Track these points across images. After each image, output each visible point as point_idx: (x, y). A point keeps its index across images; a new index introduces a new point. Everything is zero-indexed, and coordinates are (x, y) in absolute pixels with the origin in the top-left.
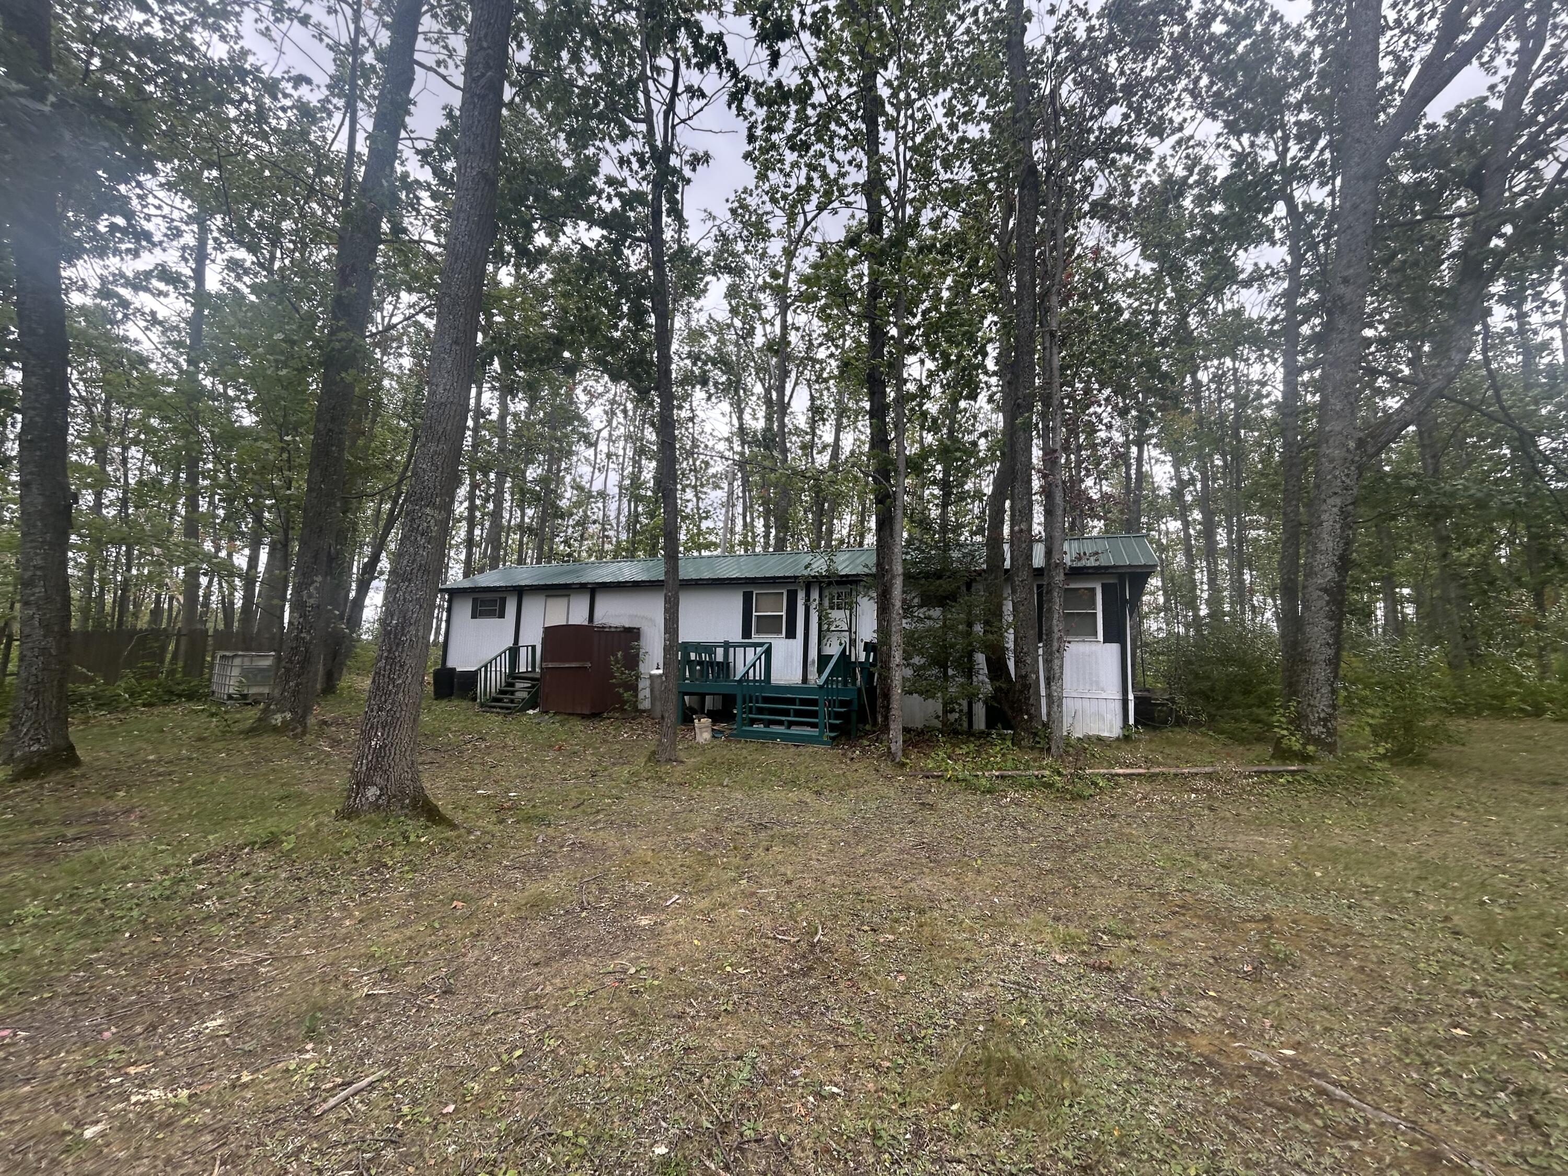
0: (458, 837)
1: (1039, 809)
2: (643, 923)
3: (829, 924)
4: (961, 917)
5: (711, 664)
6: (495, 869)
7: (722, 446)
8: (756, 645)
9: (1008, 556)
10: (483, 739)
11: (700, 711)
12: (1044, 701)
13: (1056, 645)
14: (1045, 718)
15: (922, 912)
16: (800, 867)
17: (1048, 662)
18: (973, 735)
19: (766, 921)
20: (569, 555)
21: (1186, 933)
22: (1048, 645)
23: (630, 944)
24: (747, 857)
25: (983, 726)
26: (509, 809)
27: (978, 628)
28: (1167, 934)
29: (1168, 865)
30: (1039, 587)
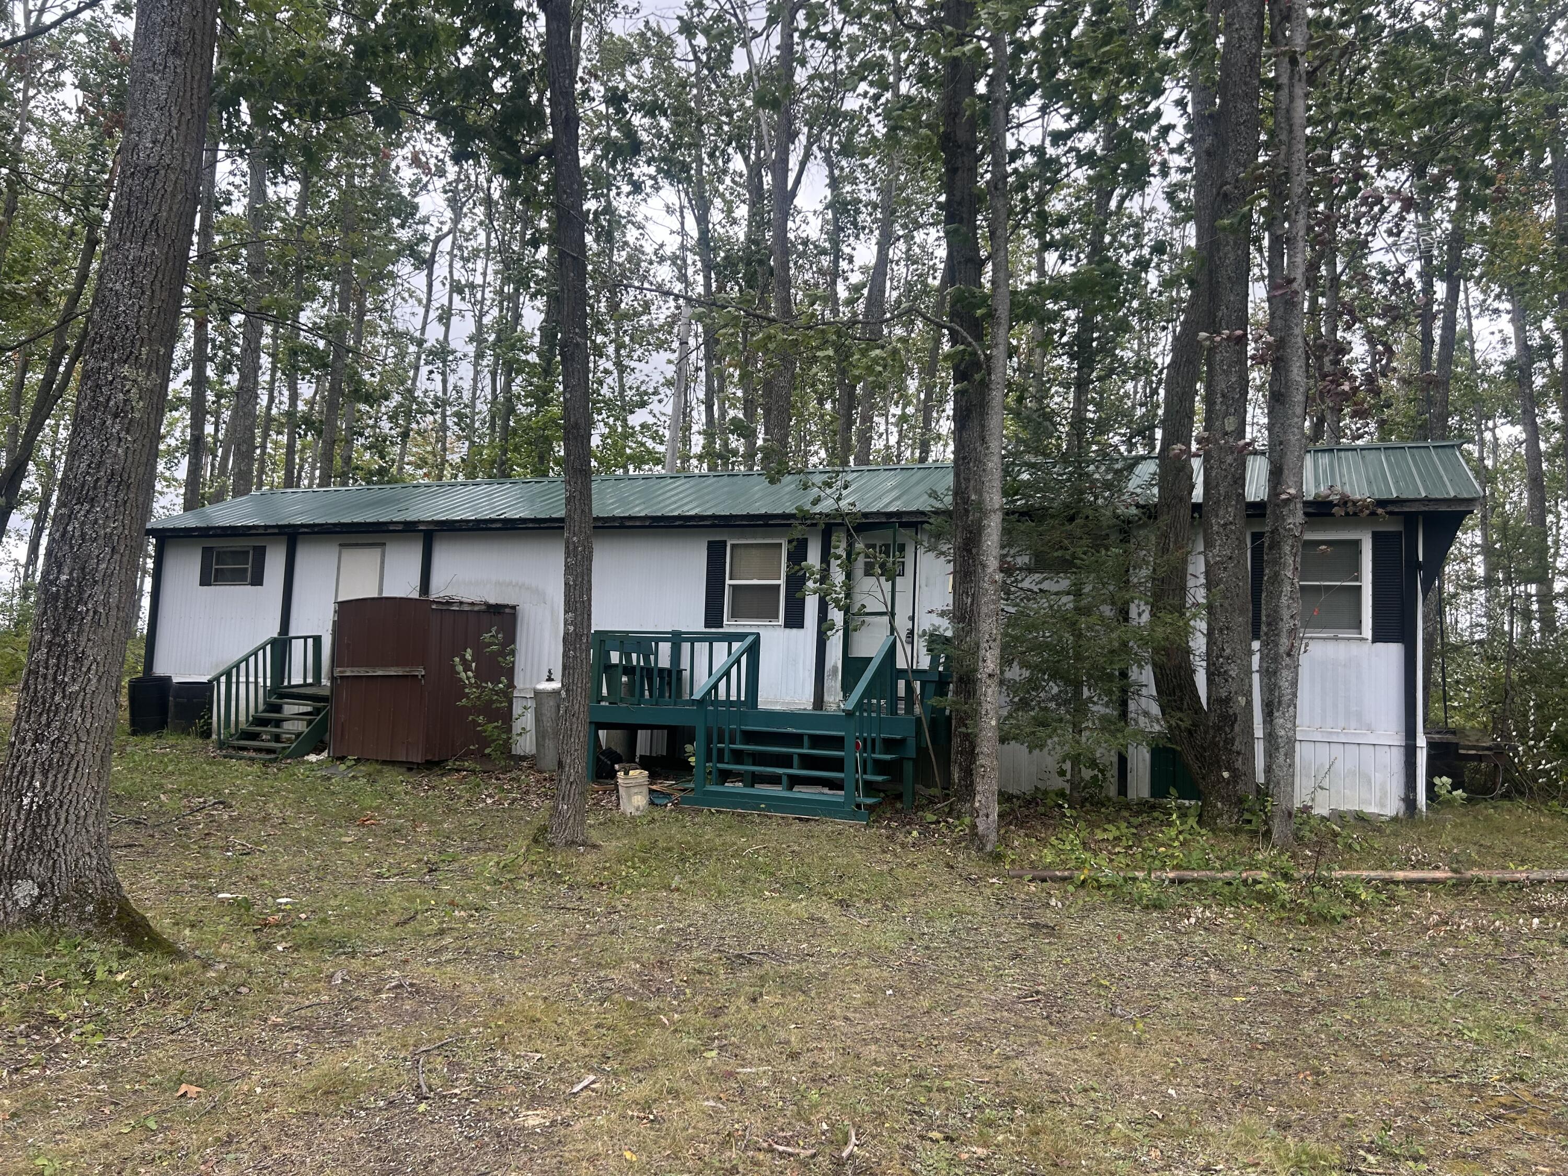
0: (185, 973)
1: (1249, 938)
2: (531, 1122)
3: (869, 1127)
4: (1108, 1119)
5: (649, 672)
6: (255, 1030)
7: (664, 273)
8: (730, 638)
9: (1199, 480)
10: (227, 805)
11: (629, 758)
12: (1259, 748)
13: (1284, 642)
14: (1260, 778)
15: (1036, 1109)
16: (814, 1031)
17: (1270, 674)
18: (1127, 807)
19: (755, 1123)
20: (382, 472)
21: (1518, 1151)
22: (1270, 644)
23: (509, 1158)
24: (717, 1012)
25: (1145, 793)
26: (278, 926)
27: (1140, 613)
28: (1483, 1153)
29: (1487, 1037)
30: (1256, 537)
